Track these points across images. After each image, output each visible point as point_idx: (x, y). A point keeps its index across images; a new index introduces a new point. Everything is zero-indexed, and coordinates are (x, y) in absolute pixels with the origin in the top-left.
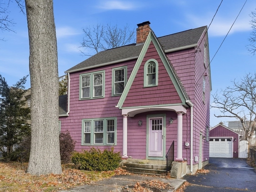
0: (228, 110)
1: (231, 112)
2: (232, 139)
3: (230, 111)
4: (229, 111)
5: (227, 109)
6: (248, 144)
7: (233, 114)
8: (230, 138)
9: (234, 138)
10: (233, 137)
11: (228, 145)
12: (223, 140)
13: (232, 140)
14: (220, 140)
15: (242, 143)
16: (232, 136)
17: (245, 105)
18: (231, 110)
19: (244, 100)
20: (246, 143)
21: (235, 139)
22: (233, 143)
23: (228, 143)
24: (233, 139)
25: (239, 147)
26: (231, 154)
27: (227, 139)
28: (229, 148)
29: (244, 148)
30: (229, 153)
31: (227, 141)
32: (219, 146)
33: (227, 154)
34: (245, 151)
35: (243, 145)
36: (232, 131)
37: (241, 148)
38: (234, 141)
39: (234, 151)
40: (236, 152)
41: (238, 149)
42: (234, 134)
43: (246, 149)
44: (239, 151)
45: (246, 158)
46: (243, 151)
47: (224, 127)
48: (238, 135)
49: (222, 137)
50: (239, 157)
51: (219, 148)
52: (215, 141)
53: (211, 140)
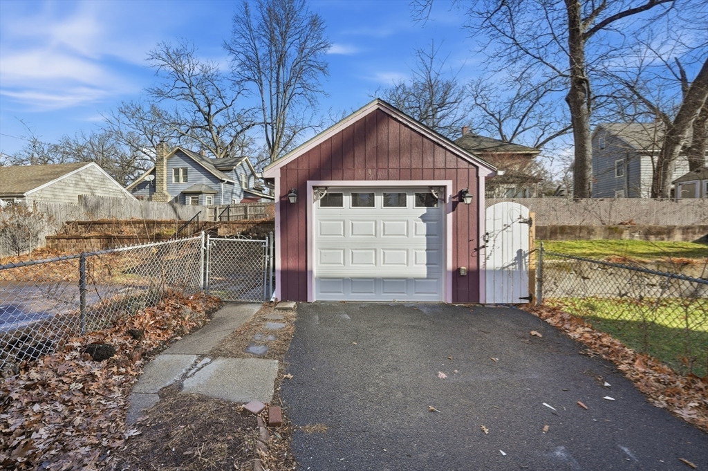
2: (445, 192)
6: (529, 222)
8: (431, 187)
9: (455, 186)
10: (449, 183)
11: (423, 227)
12: (395, 198)
13: (446, 200)
14: (379, 198)
15: (499, 215)
16: (445, 179)
20: (516, 216)
21: (463, 192)
22: (450, 216)
23: (424, 218)
24: (450, 192)
25: (482, 243)
26: (436, 281)
27: (417, 195)
28: (427, 243)
29: (510, 244)
30: (428, 273)
31: (417, 205)
32: (374, 234)
33: (415, 279)
34: (513, 264)
35: (505, 225)
36: (444, 145)
37: (495, 247)
38: (455, 205)
39: (456, 265)
40: (469, 272)
41: (478, 249)
42: (459, 164)
43: (520, 252)
44: (485, 262)
45: (518, 301)
46: (505, 261)
47: (403, 124)
48: (477, 168)
49: (391, 179)
50: (482, 301)
51: (375, 250)
52: (353, 206)
53: (332, 199)
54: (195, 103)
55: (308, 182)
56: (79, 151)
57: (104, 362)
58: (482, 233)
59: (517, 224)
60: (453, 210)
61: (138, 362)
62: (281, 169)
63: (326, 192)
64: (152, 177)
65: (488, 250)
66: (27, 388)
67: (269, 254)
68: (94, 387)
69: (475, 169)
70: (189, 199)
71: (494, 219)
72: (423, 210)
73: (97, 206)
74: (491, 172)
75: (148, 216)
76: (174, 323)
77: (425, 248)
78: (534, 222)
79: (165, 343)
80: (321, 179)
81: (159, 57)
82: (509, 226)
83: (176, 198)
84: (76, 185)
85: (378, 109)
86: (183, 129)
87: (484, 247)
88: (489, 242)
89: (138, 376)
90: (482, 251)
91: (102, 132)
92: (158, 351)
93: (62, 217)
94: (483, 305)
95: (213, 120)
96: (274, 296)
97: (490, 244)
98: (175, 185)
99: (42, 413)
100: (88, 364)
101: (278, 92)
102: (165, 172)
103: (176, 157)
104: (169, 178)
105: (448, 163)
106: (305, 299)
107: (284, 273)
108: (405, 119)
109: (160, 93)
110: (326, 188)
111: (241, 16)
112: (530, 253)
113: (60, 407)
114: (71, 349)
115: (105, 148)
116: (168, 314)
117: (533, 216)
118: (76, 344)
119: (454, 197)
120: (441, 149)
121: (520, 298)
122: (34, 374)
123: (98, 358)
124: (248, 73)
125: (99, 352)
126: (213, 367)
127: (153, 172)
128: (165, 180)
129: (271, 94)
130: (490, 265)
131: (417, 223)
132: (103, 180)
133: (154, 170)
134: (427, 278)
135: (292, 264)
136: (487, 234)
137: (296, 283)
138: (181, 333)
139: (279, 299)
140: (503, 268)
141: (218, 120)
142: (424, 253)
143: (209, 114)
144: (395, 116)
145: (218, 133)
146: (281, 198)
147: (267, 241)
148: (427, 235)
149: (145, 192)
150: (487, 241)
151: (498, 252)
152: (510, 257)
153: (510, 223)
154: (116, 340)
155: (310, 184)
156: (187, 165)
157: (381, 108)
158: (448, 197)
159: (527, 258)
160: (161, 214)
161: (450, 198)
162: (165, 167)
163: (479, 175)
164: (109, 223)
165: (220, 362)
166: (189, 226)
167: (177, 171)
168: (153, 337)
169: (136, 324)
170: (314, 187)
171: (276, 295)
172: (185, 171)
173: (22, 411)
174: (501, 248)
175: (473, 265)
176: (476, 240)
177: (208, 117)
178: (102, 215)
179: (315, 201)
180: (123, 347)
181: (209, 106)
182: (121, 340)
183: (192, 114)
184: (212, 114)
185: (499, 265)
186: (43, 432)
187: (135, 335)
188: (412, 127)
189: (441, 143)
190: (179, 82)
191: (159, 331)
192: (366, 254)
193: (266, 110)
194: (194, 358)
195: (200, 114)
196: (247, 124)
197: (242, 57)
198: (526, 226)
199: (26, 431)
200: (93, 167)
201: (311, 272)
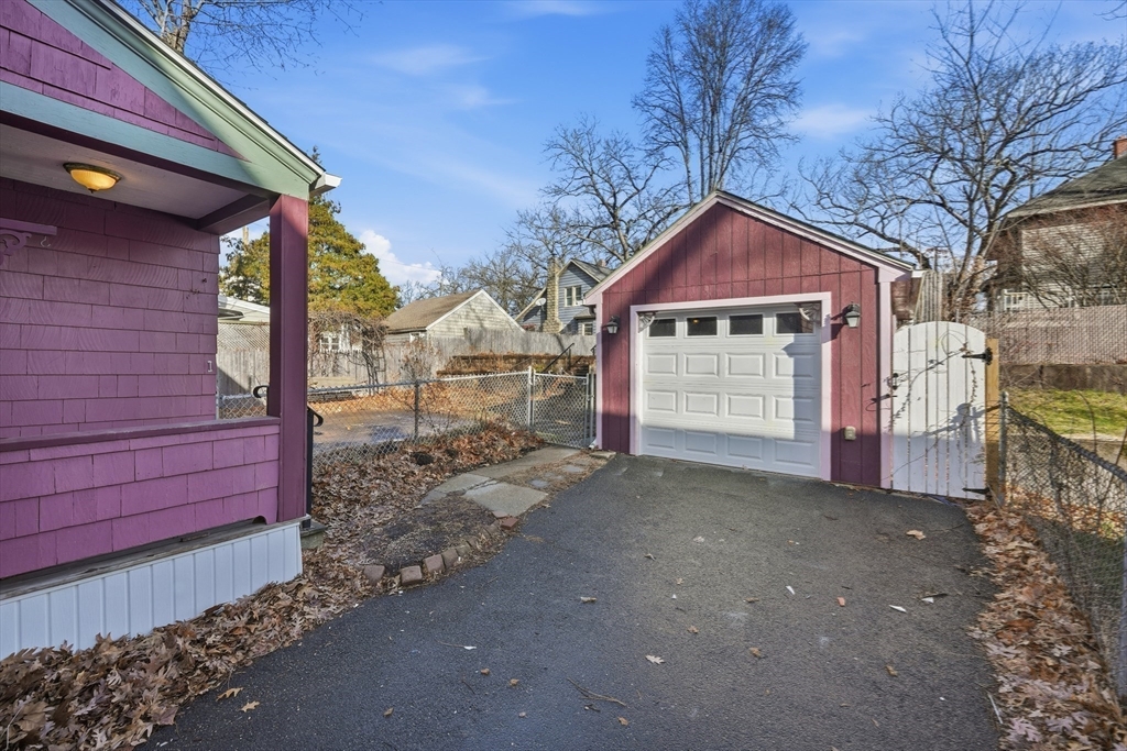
0: (870, 230)
1: (883, 236)
2: (819, 311)
3: (880, 230)
4: (875, 232)
5: (866, 227)
6: (987, 357)
7: (890, 240)
8: (799, 304)
9: (836, 300)
10: (826, 298)
11: (788, 364)
12: (746, 323)
13: (819, 323)
14: (723, 325)
15: (919, 343)
16: (820, 290)
17: (938, 199)
18: (883, 228)
19: (934, 180)
20: (956, 346)
21: (848, 309)
22: (827, 348)
23: (789, 350)
24: (827, 310)
25: (885, 390)
26: (809, 445)
27: (779, 316)
28: (795, 388)
29: (943, 394)
30: (796, 431)
31: (779, 331)
32: (715, 372)
33: (776, 439)
34: (948, 429)
35: (932, 361)
36: (817, 240)
37: (911, 399)
38: (836, 331)
39: (838, 423)
40: (860, 435)
41: (877, 400)
42: (843, 265)
43: (963, 409)
44: (892, 421)
45: (962, 495)
46: (932, 421)
47: (753, 217)
48: (876, 269)
49: (737, 297)
50: (885, 484)
51: (718, 394)
52: (689, 334)
53: (663, 327)
54: (598, 195)
55: (632, 307)
56: (483, 274)
57: (423, 467)
58: (885, 374)
59: (957, 361)
60: (834, 336)
61: (447, 474)
62: (604, 293)
63: (653, 318)
64: (543, 301)
65: (898, 404)
66: (376, 469)
67: (590, 393)
68: (411, 479)
69: (873, 272)
70: (582, 327)
71: (909, 352)
72: (790, 338)
73: (479, 339)
74: (902, 273)
75: (529, 349)
76: (487, 451)
77: (792, 395)
78: (996, 357)
79: (474, 466)
80: (645, 302)
81: (555, 145)
82: (939, 363)
83: (568, 326)
84: (467, 317)
85: (718, 203)
86: (585, 232)
87: (888, 396)
88: (899, 388)
89: (442, 482)
90: (885, 403)
91: (504, 248)
92: (464, 471)
93: (450, 352)
94: (890, 491)
95: (620, 213)
96: (594, 442)
97: (901, 392)
98: (567, 309)
99: (379, 484)
100: (413, 465)
101: (712, 153)
102: (557, 293)
103: (569, 273)
104: (561, 300)
105: (823, 266)
106: (627, 451)
107: (607, 416)
108: (754, 211)
109: (558, 191)
110: (654, 313)
111: (660, 52)
112: (988, 411)
113: (389, 484)
114: (406, 453)
115: (507, 266)
116: (483, 443)
117: (995, 345)
118: (410, 451)
119: (835, 318)
120: (813, 246)
121: (966, 490)
122: (381, 463)
123: (420, 463)
124: (668, 136)
125: (422, 459)
126: (494, 487)
127: (545, 295)
128: (557, 304)
129: (702, 158)
130: (901, 426)
131: (779, 357)
132: (491, 309)
133: (546, 292)
134: (795, 440)
135: (614, 408)
136: (896, 375)
137: (618, 428)
138: (490, 461)
139: (600, 448)
140: (927, 434)
141: (628, 212)
142: (791, 402)
143: (614, 206)
144: (740, 209)
145: (628, 231)
146: (603, 327)
147: (587, 378)
148: (795, 376)
149: (535, 320)
150: (895, 388)
151: (918, 407)
152: (941, 417)
153: (942, 357)
154: (437, 454)
155: (634, 309)
156: (580, 282)
157: (720, 201)
158: (824, 317)
159: (982, 420)
160: (544, 347)
161: (826, 320)
162: (557, 287)
163: (880, 281)
164: (487, 358)
165: (504, 485)
166: (559, 361)
167: (570, 291)
168: (465, 459)
169: (455, 445)
170: (640, 313)
171: (597, 442)
172: (579, 290)
173: (371, 480)
174: (923, 400)
175: (869, 425)
176: (874, 386)
177: (613, 210)
178: (484, 350)
179: (641, 330)
180: (439, 459)
181: (614, 195)
182: (440, 455)
183: (595, 210)
184: (618, 205)
185: (919, 427)
186: (376, 493)
187: (452, 454)
188: (767, 220)
189: (811, 237)
190: (578, 171)
191: (472, 456)
192: (704, 399)
193: (693, 186)
194: (487, 479)
195: (604, 208)
196: (669, 209)
197: (659, 113)
198: (980, 364)
199: (369, 490)
200: (482, 295)
201: (635, 417)
